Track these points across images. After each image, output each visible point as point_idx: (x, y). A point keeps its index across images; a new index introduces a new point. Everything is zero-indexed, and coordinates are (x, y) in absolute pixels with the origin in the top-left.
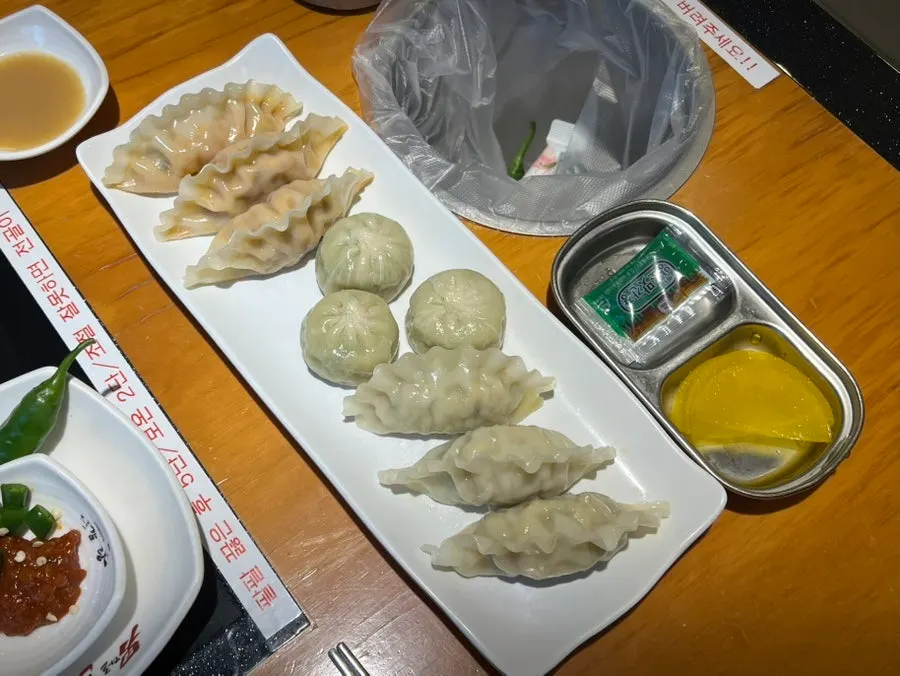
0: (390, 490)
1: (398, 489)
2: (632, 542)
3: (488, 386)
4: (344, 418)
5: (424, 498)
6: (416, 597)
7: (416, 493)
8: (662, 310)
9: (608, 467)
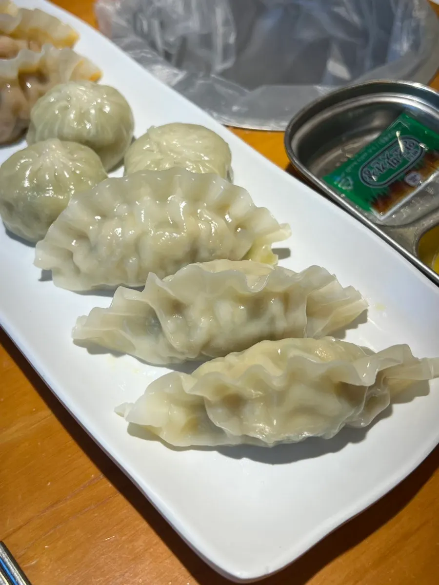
0: (84, 351)
1: (95, 348)
2: (397, 408)
3: (208, 222)
4: (39, 276)
5: (127, 359)
6: (110, 485)
7: (117, 353)
8: (411, 183)
9: (360, 326)
